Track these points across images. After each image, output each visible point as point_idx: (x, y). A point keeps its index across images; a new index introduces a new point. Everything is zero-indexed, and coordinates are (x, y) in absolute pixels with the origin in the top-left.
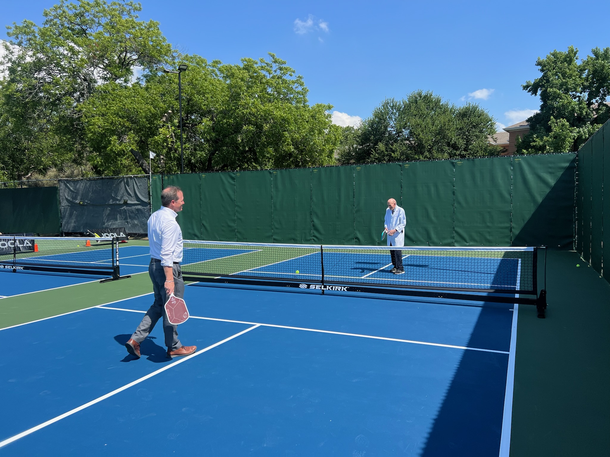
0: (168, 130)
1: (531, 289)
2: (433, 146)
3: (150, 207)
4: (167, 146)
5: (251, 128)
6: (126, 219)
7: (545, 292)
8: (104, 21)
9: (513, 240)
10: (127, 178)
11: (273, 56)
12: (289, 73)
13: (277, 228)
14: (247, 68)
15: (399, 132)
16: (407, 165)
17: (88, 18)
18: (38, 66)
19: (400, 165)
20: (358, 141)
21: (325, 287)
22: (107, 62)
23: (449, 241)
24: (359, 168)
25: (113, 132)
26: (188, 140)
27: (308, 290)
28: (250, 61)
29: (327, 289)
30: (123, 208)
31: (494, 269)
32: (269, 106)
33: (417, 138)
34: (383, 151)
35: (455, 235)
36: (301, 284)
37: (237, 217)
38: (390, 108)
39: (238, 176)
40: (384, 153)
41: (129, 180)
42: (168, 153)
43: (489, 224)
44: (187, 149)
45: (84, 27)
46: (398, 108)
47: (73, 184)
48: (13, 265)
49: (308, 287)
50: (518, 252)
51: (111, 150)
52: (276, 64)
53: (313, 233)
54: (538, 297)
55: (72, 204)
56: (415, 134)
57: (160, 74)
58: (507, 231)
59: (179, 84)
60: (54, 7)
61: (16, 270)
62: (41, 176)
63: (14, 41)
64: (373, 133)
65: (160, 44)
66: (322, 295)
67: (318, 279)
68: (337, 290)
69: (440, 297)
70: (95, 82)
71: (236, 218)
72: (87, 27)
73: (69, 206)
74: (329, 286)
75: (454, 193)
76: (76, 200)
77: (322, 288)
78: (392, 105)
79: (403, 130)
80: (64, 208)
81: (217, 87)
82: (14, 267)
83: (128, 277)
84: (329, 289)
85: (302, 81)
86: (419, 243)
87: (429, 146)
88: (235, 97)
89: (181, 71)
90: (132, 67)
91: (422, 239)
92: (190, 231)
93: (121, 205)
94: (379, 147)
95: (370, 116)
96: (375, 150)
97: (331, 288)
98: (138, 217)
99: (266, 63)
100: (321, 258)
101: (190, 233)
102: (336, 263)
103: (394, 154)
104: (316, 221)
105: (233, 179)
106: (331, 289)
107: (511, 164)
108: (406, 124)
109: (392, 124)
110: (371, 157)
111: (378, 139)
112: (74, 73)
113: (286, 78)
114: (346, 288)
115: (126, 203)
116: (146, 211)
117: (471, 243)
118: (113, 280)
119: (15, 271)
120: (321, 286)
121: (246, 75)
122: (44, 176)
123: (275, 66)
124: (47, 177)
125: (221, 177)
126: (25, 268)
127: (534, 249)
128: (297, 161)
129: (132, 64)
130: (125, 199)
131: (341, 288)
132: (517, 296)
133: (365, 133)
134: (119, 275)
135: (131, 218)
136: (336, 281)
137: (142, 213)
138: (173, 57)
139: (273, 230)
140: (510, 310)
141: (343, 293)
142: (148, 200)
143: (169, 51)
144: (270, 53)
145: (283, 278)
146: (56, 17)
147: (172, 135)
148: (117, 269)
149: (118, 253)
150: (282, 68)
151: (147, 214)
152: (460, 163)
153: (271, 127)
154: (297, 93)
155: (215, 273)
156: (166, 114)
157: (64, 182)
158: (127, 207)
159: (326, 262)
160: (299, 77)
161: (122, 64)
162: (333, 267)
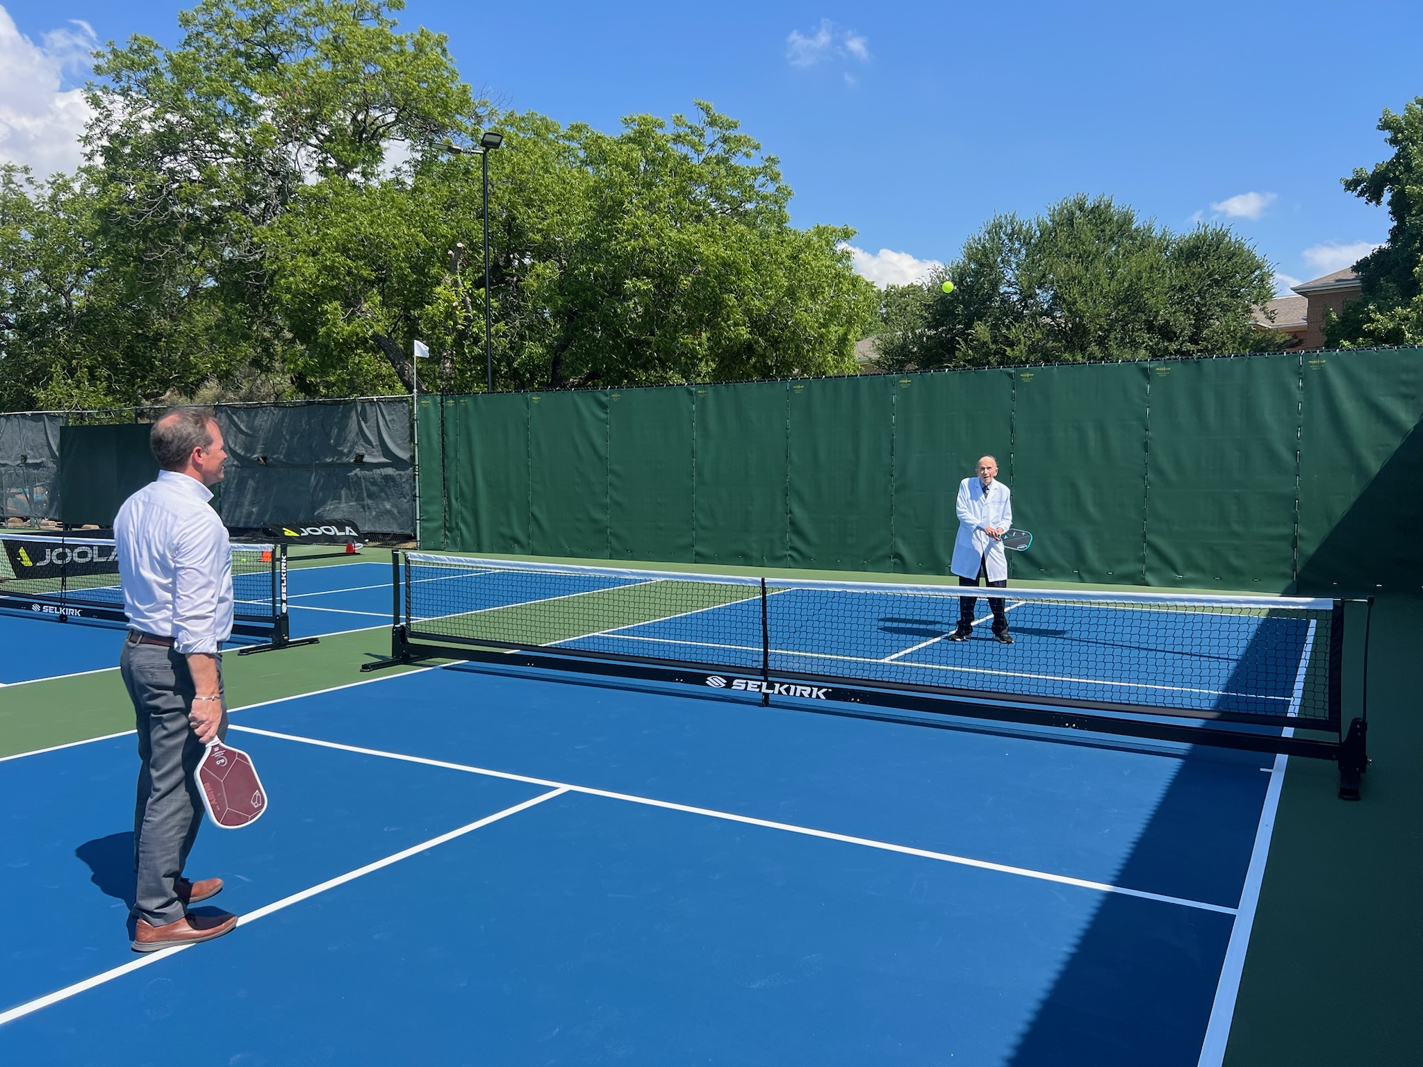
0: (456, 291)
1: (1322, 714)
2: (1109, 331)
3: (414, 471)
4: (454, 328)
5: (645, 285)
6: (359, 499)
7: (1364, 725)
8: (321, 35)
9: (1299, 569)
10: (363, 402)
11: (707, 110)
12: (744, 150)
13: (703, 528)
14: (640, 139)
15: (1026, 296)
16: (1028, 375)
17: (282, 28)
18: (168, 142)
19: (1010, 375)
20: (926, 318)
21: (771, 686)
22: (326, 132)
23: (1131, 567)
24: (906, 381)
25: (332, 293)
26: (504, 315)
27: (727, 692)
28: (645, 121)
29: (776, 692)
30: (352, 474)
31: (1238, 647)
32: (691, 234)
33: (1070, 311)
34: (985, 343)
35: (1147, 552)
36: (711, 675)
37: (610, 497)
38: (1004, 237)
39: (615, 400)
40: (988, 347)
41: (367, 408)
42: (458, 344)
43: (1236, 527)
44: (502, 337)
45: (275, 51)
46: (1025, 238)
47: (245, 418)
48: (59, 604)
49: (729, 685)
50: (1289, 610)
51: (328, 335)
52: (714, 129)
53: (791, 541)
54: (1343, 740)
55: (243, 463)
56: (1064, 300)
57: (444, 158)
58: (1285, 546)
59: (485, 182)
60: (204, 4)
61: (66, 616)
62: (184, 398)
63: (112, 85)
64: (963, 298)
65: (443, 85)
66: (760, 705)
67: (754, 666)
68: (802, 695)
69: (1070, 725)
70: (298, 177)
71: (609, 500)
72: (280, 49)
73: (236, 466)
74: (782, 684)
75: (1146, 447)
76: (254, 454)
78: (1009, 231)
79: (1038, 291)
82: (61, 610)
83: (312, 641)
84: (780, 692)
85: (777, 168)
86: (1053, 571)
87: (1100, 329)
88: (610, 211)
89: (487, 150)
90: (384, 144)
91: (1062, 562)
92: (504, 530)
93: (349, 467)
94: (977, 331)
95: (959, 258)
96: (965, 340)
97: (785, 689)
98: (386, 494)
99: (690, 127)
100: (761, 610)
101: (502, 535)
102: (798, 624)
103: (1013, 350)
104: (797, 510)
105: (603, 406)
106: (784, 693)
107: (1300, 373)
108: (1044, 276)
109: (1009, 275)
110: (956, 357)
111: (975, 314)
112: (250, 156)
113: (738, 162)
114: (824, 690)
115: (359, 459)
116: (403, 480)
117: (1189, 575)
118: (273, 648)
119: (63, 619)
120: (759, 683)
121: (637, 154)
122: (191, 398)
123: (711, 134)
124: (197, 400)
125: (575, 404)
126: (85, 613)
127: (1334, 605)
129: (382, 136)
130: (358, 452)
131: (812, 690)
132: (1288, 732)
133: (941, 298)
134: (286, 638)
135: (370, 496)
136: (797, 671)
137: (396, 485)
138: (477, 116)
139: (694, 532)
140: (1261, 770)
141: (817, 703)
142: (409, 455)
143: (465, 102)
144: (698, 101)
145: (667, 658)
146: (209, 27)
147: (464, 301)
148: (282, 621)
149: (285, 584)
150: (729, 138)
151: (407, 487)
152: (1164, 369)
153: (694, 283)
154: (764, 198)
155: (507, 639)
156: (450, 252)
157: (226, 411)
158: (362, 470)
159: (774, 622)
160: (769, 159)
161: (359, 133)
162: (792, 635)
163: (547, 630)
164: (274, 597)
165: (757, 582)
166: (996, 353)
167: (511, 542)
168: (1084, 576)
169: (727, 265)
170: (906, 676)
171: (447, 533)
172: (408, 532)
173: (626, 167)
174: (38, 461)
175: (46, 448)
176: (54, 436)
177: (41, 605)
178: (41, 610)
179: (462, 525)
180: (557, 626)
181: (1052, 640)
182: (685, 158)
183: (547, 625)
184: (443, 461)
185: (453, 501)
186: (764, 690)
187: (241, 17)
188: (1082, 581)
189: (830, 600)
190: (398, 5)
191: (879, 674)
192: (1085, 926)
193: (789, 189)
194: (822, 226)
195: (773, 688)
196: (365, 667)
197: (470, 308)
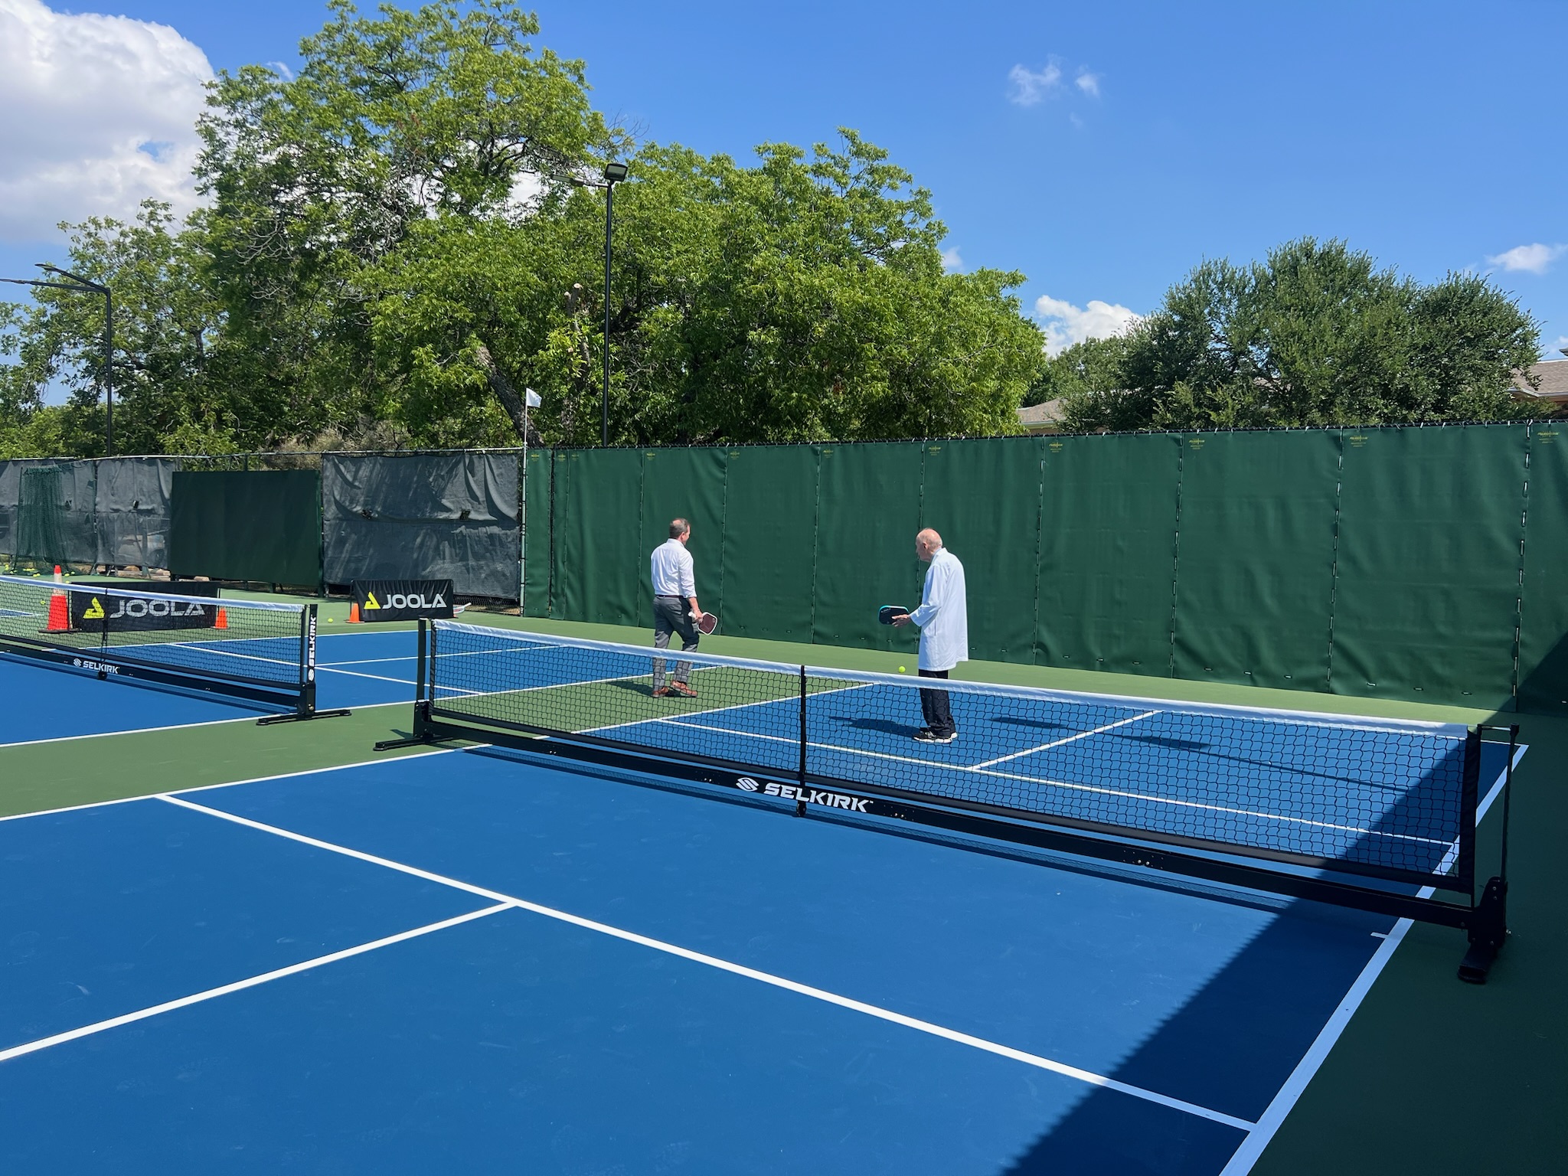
0: (571, 335)
2: (1334, 395)
3: (521, 530)
4: (570, 377)
6: (464, 558)
7: (1503, 887)
9: (1519, 681)
10: (472, 455)
11: (852, 138)
12: (892, 182)
13: (823, 604)
14: (774, 171)
15: (1238, 353)
16: (1198, 441)
17: (408, 54)
18: (283, 174)
19: (1177, 441)
20: (1121, 377)
21: (806, 794)
22: (449, 164)
23: (1314, 671)
24: (1057, 445)
25: (432, 336)
26: (624, 363)
27: (759, 796)
28: (780, 150)
29: (812, 800)
30: (458, 531)
33: (1287, 371)
34: (1187, 405)
35: (1333, 654)
36: (742, 776)
37: (725, 567)
38: (1214, 286)
39: (735, 458)
40: (1190, 411)
41: (476, 461)
43: (1442, 629)
45: (400, 79)
46: (1237, 287)
47: (351, 466)
48: (99, 659)
49: (761, 789)
51: (420, 381)
52: (860, 159)
54: (1477, 904)
55: (345, 514)
56: (1281, 359)
58: (1503, 654)
59: (609, 216)
60: (325, 30)
64: (1163, 354)
66: (795, 815)
67: (790, 768)
69: (1143, 863)
70: (419, 211)
71: (723, 568)
72: (405, 77)
73: (340, 519)
74: (819, 791)
75: (1335, 529)
76: (357, 506)
78: (1220, 280)
79: (1251, 348)
80: (330, 525)
82: (101, 667)
83: (343, 713)
84: (816, 801)
85: (929, 202)
86: (1221, 671)
87: (1323, 393)
88: (738, 250)
89: (612, 183)
90: (515, 177)
91: (1232, 661)
92: (612, 598)
93: (456, 524)
94: (1177, 392)
95: (1159, 308)
96: (1164, 403)
97: (822, 798)
98: (492, 554)
99: (833, 158)
101: (609, 604)
103: (1219, 415)
105: (721, 465)
106: (821, 802)
107: (1525, 447)
108: (1258, 330)
109: (1218, 329)
110: (1153, 421)
111: (1176, 372)
113: (885, 195)
114: (865, 801)
115: (464, 517)
116: (509, 540)
117: (1384, 683)
118: (297, 718)
119: (102, 676)
120: (794, 789)
122: (310, 445)
123: (856, 166)
125: (691, 460)
127: (1469, 734)
128: (917, 423)
129: (511, 168)
130: (464, 508)
131: (852, 801)
132: (1426, 892)
133: (1138, 354)
134: (312, 708)
135: (477, 556)
136: (837, 777)
137: (502, 544)
138: (611, 146)
139: (813, 609)
140: (1373, 934)
141: (857, 815)
142: (516, 513)
143: (595, 131)
144: (842, 129)
145: (697, 753)
146: (330, 54)
147: (581, 346)
148: (308, 690)
149: (313, 649)
150: (877, 169)
151: (513, 548)
152: (1360, 438)
153: (828, 333)
154: (913, 236)
155: (532, 722)
156: (567, 293)
157: (333, 459)
158: (467, 528)
159: (814, 717)
160: (920, 192)
161: (484, 167)
162: (833, 734)
164: (302, 662)
165: (796, 670)
166: (1199, 418)
167: (618, 612)
168: (1256, 677)
169: (868, 311)
170: (959, 791)
171: (552, 599)
172: (512, 596)
173: (754, 200)
174: (150, 507)
175: (158, 494)
176: (166, 481)
177: (82, 660)
178: (82, 664)
179: (568, 592)
180: (583, 710)
181: (1184, 754)
182: (827, 193)
183: (573, 708)
184: (551, 521)
185: (560, 564)
186: (799, 797)
187: (367, 43)
188: (1255, 684)
189: (875, 695)
190: (532, 29)
191: (928, 786)
192: (1043, 1130)
193: (943, 226)
194: (987, 270)
195: (809, 795)
196: (379, 746)
197: (588, 354)
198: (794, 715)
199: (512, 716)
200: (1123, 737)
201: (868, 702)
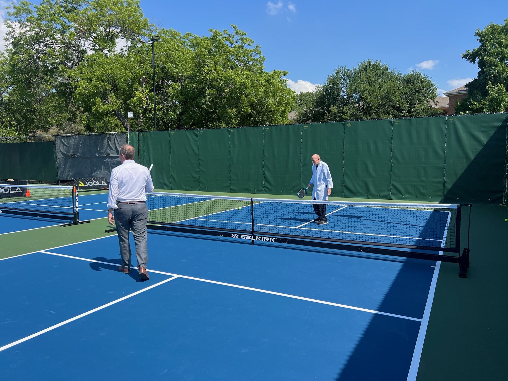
0: (143, 93)
1: (453, 246)
2: (379, 109)
4: (142, 107)
5: (214, 91)
6: (108, 170)
7: (468, 251)
9: (445, 193)
10: (109, 134)
11: (235, 28)
12: (248, 43)
13: (233, 180)
14: (213, 39)
15: (350, 96)
16: (349, 124)
18: (36, 39)
19: (343, 124)
20: (314, 104)
21: (255, 237)
22: (95, 35)
23: (386, 193)
24: (306, 126)
26: (161, 102)
27: (239, 240)
29: (257, 239)
30: (106, 160)
31: (423, 222)
32: (230, 73)
33: (365, 101)
34: (335, 113)
35: (392, 188)
36: (233, 234)
37: (200, 169)
38: (342, 75)
39: (201, 133)
40: (336, 115)
41: (111, 136)
42: (144, 113)
43: (423, 179)
44: (160, 110)
46: (349, 75)
47: (66, 140)
49: (240, 237)
50: (441, 209)
51: (96, 110)
52: (237, 35)
53: (265, 184)
54: (461, 256)
55: (66, 156)
56: (363, 98)
57: (139, 45)
58: (440, 185)
62: (44, 133)
63: (15, 19)
64: (327, 97)
65: (138, 18)
66: (251, 244)
67: (249, 230)
68: (266, 240)
69: (363, 251)
70: (85, 52)
73: (63, 158)
74: (259, 237)
75: (391, 150)
76: (69, 153)
77: (252, 239)
78: (344, 73)
79: (354, 94)
80: (60, 160)
81: (186, 56)
83: (88, 222)
84: (258, 240)
85: (260, 50)
86: (358, 194)
87: (376, 108)
89: (154, 42)
90: (116, 40)
91: (361, 191)
92: (161, 181)
93: (105, 158)
94: (332, 109)
95: (326, 83)
96: (328, 112)
97: (260, 239)
99: (229, 34)
100: (251, 210)
102: (265, 215)
103: (345, 116)
104: (267, 173)
105: (197, 136)
106: (260, 240)
107: (445, 123)
108: (356, 89)
109: (344, 89)
110: (325, 118)
111: (331, 103)
113: (246, 47)
114: (274, 239)
115: (108, 156)
117: (407, 196)
118: (73, 224)
120: (251, 236)
122: (47, 133)
123: (236, 37)
124: (49, 133)
125: (187, 135)
126: (4, 212)
127: (458, 207)
128: (257, 121)
129: (116, 37)
130: (108, 152)
131: (270, 239)
132: (441, 253)
133: (319, 97)
134: (78, 221)
136: (264, 232)
138: (150, 30)
139: (230, 181)
140: (431, 267)
141: (272, 243)
143: (146, 25)
144: (232, 25)
145: (217, 227)
147: (146, 97)
148: (76, 215)
149: (77, 201)
150: (243, 39)
152: (398, 122)
153: (230, 91)
154: (255, 60)
155: (158, 221)
156: (141, 79)
157: (59, 137)
158: (109, 159)
159: (256, 214)
160: (257, 46)
161: (107, 36)
162: (262, 219)
163: (173, 217)
164: (73, 206)
165: (250, 199)
166: (339, 117)
167: (164, 185)
168: (369, 196)
169: (242, 85)
170: (304, 233)
180: (177, 216)
181: (356, 220)
182: (227, 46)
183: (173, 215)
184: (139, 156)
188: (368, 198)
189: (276, 206)
191: (294, 233)
193: (264, 57)
194: (276, 70)
196: (107, 231)
197: (148, 100)
198: (249, 214)
199: (152, 219)
200: (335, 215)
201: (273, 208)
